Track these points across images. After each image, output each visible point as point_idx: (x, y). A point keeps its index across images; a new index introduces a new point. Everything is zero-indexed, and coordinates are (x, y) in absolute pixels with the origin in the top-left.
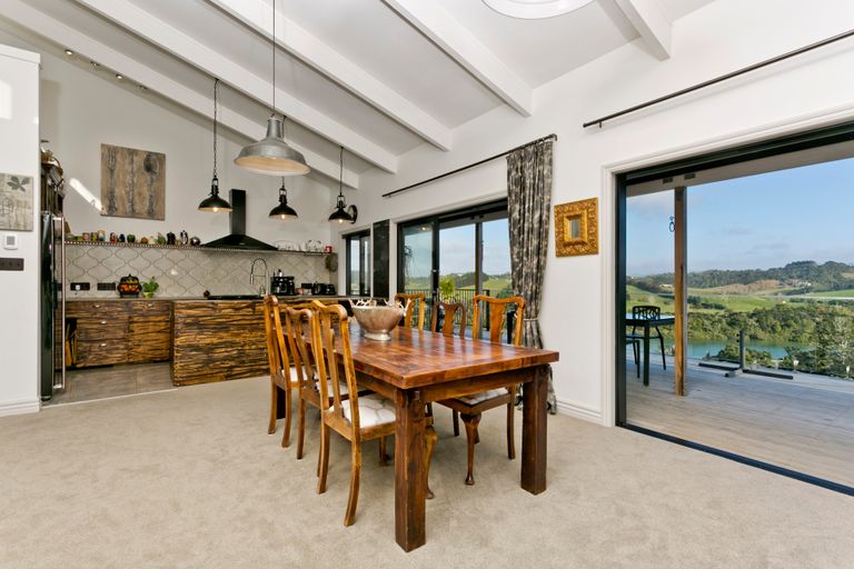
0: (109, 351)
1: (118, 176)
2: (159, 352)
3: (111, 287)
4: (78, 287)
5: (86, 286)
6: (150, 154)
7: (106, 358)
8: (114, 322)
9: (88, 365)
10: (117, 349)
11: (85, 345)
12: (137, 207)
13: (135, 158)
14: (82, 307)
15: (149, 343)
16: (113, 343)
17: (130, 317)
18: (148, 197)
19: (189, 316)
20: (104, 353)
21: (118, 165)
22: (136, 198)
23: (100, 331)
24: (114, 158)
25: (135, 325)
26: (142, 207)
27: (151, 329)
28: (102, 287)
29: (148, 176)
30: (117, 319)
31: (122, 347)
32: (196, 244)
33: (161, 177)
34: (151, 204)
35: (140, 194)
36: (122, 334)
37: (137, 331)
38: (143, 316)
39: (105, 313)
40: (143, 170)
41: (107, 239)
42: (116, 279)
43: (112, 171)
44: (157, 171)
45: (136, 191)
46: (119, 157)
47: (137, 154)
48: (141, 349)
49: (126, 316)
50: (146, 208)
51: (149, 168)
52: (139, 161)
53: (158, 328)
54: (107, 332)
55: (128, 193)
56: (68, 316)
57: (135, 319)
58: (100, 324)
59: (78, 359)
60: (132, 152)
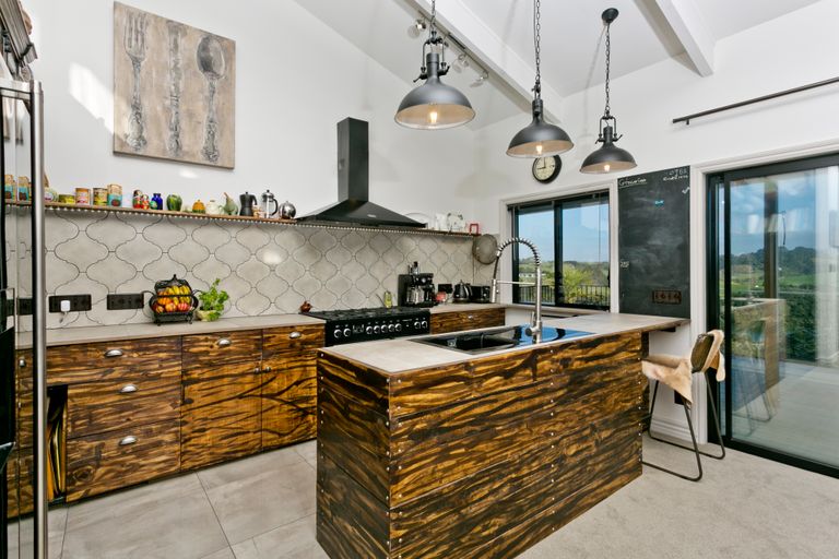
0: (140, 452)
1: (149, 73)
2: (241, 439)
3: (135, 301)
4: (66, 305)
5: (82, 303)
6: (208, 38)
7: (135, 468)
8: (152, 385)
9: (93, 491)
10: (158, 444)
11: (87, 445)
12: (186, 141)
13: (182, 42)
14: (80, 357)
15: (222, 423)
16: (149, 433)
17: (185, 372)
18: (205, 122)
19: (421, 411)
20: (131, 459)
21: (148, 52)
22: (184, 124)
23: (121, 409)
24: (140, 35)
25: (196, 387)
26: (194, 143)
27: (226, 391)
28: (115, 302)
29: (204, 79)
30: (157, 377)
31: (167, 438)
32: (288, 216)
33: (229, 86)
34: (212, 135)
35: (191, 115)
36: (170, 409)
37: (199, 400)
38: (210, 365)
39: (132, 369)
40: (196, 66)
41: (127, 203)
42: (144, 286)
43: (136, 61)
44: (222, 72)
45: (183, 108)
46: (149, 34)
47: (185, 34)
48: (206, 439)
49: (176, 370)
50: (202, 144)
51: (206, 65)
52: (189, 48)
53: (239, 390)
54: (137, 409)
55: (167, 110)
56: (52, 381)
57: (195, 374)
58: (120, 392)
59: (70, 480)
60: (176, 29)
